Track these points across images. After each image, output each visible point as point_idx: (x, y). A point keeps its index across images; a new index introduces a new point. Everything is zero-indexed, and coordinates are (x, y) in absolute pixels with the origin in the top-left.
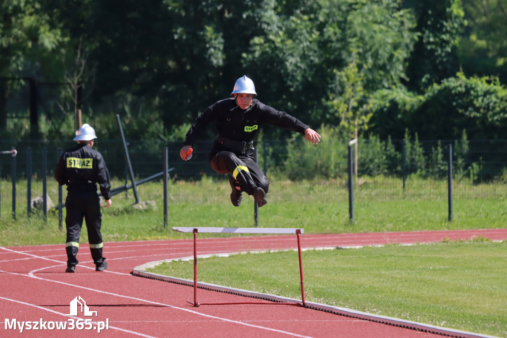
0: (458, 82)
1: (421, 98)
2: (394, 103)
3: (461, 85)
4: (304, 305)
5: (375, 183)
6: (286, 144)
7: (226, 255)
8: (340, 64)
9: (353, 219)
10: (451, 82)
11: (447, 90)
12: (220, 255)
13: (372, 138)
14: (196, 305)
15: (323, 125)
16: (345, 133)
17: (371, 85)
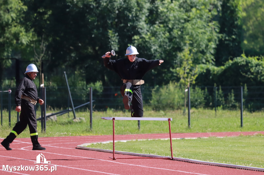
0: (242, 59)
1: (223, 67)
2: (208, 70)
3: (243, 61)
4: (172, 159)
5: (199, 112)
6: (151, 91)
7: (125, 141)
8: (180, 50)
9: (190, 126)
10: (238, 60)
11: (236, 63)
12: (122, 141)
13: (197, 88)
14: (114, 159)
15: (171, 82)
16: (182, 86)
17: (196, 61)
